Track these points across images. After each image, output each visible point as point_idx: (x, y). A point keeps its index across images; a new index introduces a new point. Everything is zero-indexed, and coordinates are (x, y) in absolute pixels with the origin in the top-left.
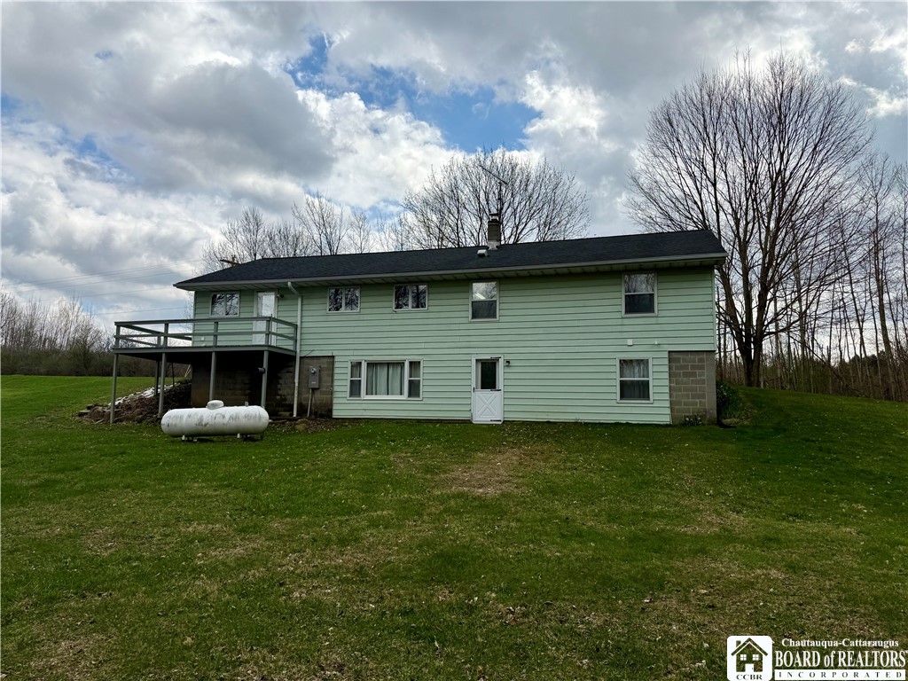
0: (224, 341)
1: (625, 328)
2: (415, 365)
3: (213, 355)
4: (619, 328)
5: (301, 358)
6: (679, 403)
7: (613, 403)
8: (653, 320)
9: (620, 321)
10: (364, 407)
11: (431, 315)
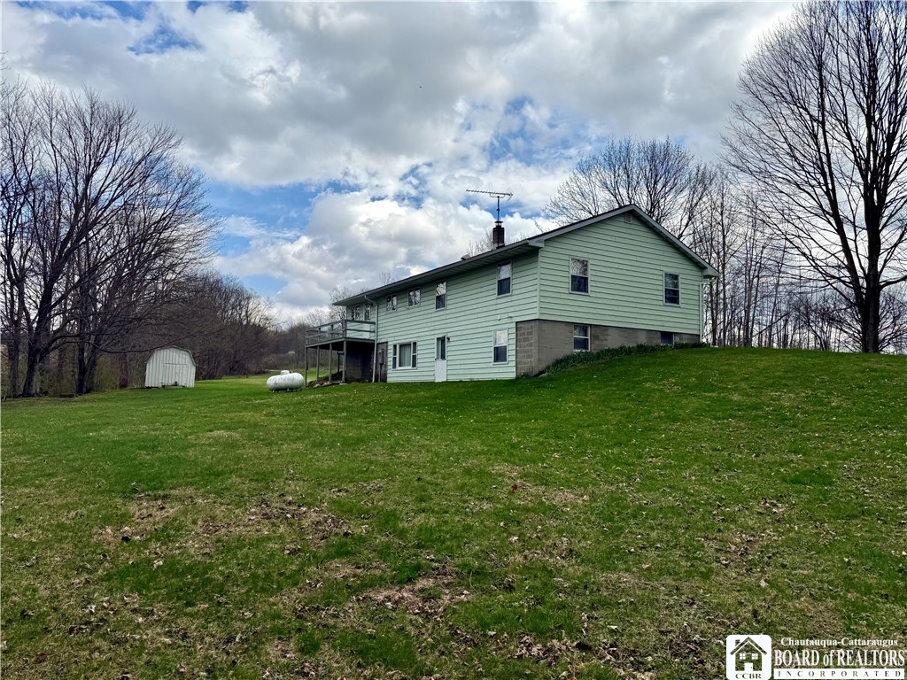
0: (350, 334)
1: (498, 307)
2: (415, 343)
3: (345, 343)
4: (494, 307)
5: (378, 344)
6: (520, 362)
7: (491, 365)
8: (509, 299)
9: (495, 302)
10: (398, 375)
11: (422, 308)
